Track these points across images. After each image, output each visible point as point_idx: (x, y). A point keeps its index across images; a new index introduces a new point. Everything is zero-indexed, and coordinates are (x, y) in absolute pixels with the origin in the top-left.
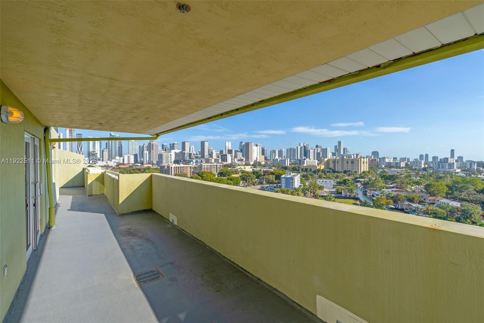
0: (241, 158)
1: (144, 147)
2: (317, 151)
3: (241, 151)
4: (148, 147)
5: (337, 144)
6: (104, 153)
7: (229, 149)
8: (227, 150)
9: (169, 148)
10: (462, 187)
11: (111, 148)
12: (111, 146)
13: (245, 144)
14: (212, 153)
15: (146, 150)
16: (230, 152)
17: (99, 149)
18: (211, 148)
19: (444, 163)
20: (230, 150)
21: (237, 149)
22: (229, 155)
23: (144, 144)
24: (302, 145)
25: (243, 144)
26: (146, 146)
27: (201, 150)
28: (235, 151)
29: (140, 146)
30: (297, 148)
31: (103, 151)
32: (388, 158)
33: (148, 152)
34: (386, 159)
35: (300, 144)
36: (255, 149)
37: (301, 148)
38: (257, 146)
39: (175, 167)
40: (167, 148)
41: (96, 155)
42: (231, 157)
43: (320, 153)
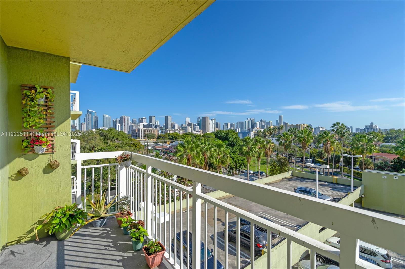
0: (199, 130)
1: (117, 121)
2: (262, 124)
3: (199, 125)
4: (120, 121)
5: (278, 119)
6: (82, 125)
7: (188, 123)
8: (187, 124)
9: (138, 122)
10: (396, 136)
11: (89, 122)
12: (89, 120)
13: (202, 119)
14: (174, 126)
15: (119, 123)
16: (190, 125)
17: (78, 123)
18: (174, 122)
19: (369, 129)
20: (190, 123)
21: (195, 124)
22: (189, 127)
23: (117, 119)
24: (249, 119)
25: (200, 119)
26: (118, 120)
27: (165, 124)
28: (194, 125)
29: (113, 121)
30: (246, 122)
31: (81, 124)
32: (321, 127)
33: (120, 125)
34: (320, 128)
35: (248, 119)
36: (210, 123)
37: (248, 122)
38: (212, 120)
39: (144, 130)
40: (136, 122)
41: (76, 128)
42: (190, 129)
43: (264, 126)
